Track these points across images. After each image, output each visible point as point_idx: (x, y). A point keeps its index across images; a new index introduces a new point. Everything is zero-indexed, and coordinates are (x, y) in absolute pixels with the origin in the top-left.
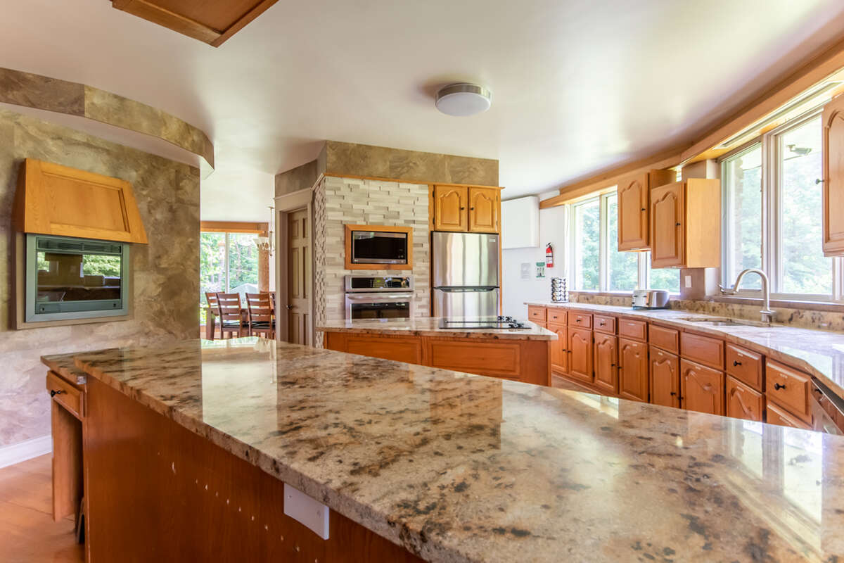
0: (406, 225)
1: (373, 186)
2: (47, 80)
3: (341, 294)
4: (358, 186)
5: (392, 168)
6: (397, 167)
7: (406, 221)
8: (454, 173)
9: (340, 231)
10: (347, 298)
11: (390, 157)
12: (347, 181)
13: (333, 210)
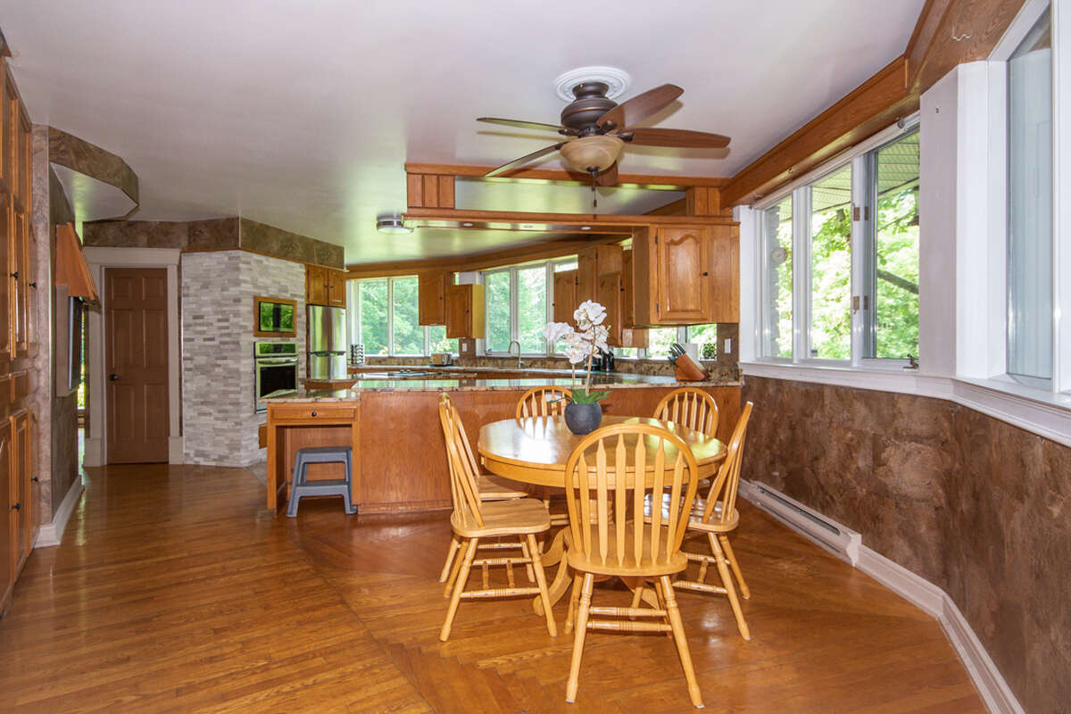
0: (291, 298)
1: (272, 262)
2: (101, 151)
3: (253, 360)
4: (261, 262)
5: (282, 247)
6: (285, 247)
7: (292, 295)
8: (319, 256)
9: (251, 301)
10: (257, 364)
11: (281, 237)
12: (256, 257)
13: (245, 282)
